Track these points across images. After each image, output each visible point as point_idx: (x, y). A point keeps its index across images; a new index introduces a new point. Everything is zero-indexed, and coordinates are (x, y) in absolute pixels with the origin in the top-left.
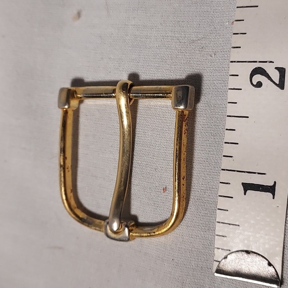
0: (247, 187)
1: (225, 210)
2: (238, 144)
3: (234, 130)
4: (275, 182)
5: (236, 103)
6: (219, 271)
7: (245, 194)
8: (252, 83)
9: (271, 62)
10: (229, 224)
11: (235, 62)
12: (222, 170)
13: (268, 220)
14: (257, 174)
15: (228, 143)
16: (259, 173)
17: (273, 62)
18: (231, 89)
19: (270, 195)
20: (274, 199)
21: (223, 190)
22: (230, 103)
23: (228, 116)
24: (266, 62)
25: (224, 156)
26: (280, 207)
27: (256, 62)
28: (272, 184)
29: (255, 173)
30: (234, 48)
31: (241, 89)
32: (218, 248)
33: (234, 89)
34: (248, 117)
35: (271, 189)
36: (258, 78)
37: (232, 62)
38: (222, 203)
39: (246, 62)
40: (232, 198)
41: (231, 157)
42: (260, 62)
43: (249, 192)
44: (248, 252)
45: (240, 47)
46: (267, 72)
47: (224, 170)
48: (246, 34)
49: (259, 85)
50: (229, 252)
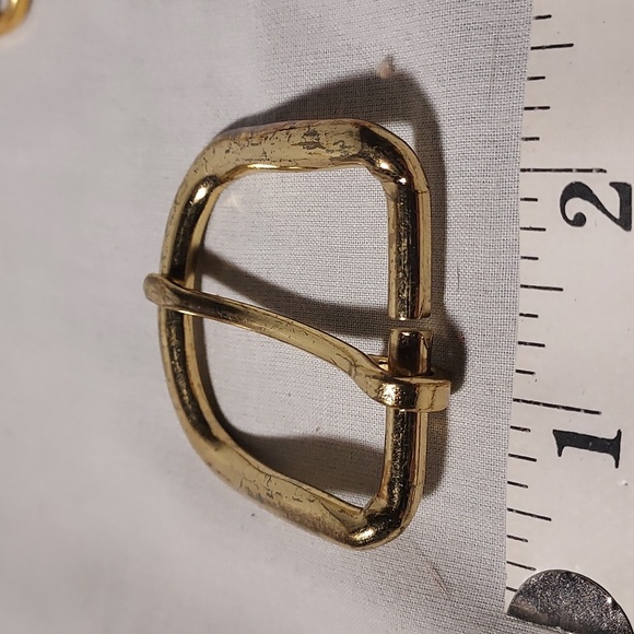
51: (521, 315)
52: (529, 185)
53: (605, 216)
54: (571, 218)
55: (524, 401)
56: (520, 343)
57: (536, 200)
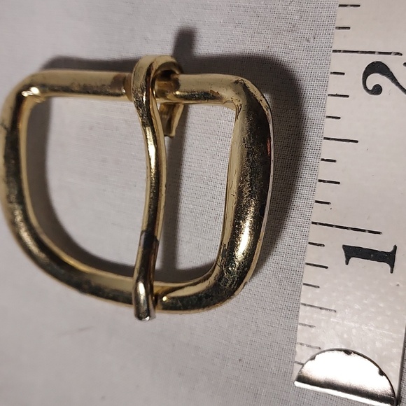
0: (351, 252)
1: (314, 286)
2: (339, 183)
3: (334, 161)
4: (395, 247)
5: (339, 118)
6: (302, 379)
7: (347, 263)
8: (366, 88)
9: (398, 54)
10: (321, 308)
11: (340, 51)
12: (313, 223)
13: (381, 305)
14: (367, 233)
15: (324, 181)
16: (370, 232)
17: (401, 55)
18: (332, 95)
19: (387, 266)
20: (392, 272)
21: (313, 255)
22: (330, 117)
23: (325, 138)
24: (390, 53)
25: (317, 202)
26: (401, 285)
27: (373, 53)
28: (390, 249)
29: (364, 231)
30: (340, 28)
31: (348, 96)
32: (301, 344)
33: (337, 95)
34: (357, 142)
35: (388, 258)
36: (375, 79)
37: (335, 51)
38: (310, 275)
39: (357, 52)
40: (326, 268)
41: (328, 203)
42: (380, 53)
43: (353, 260)
44: (348, 352)
45: (349, 28)
46: (392, 70)
47: (316, 223)
48: (359, 6)
49: (377, 90)
50: (318, 351)
51: (323, 160)
52: (338, 62)
53: (397, 88)
54: (370, 88)
55: (321, 224)
56: (320, 181)
57: (343, 74)
